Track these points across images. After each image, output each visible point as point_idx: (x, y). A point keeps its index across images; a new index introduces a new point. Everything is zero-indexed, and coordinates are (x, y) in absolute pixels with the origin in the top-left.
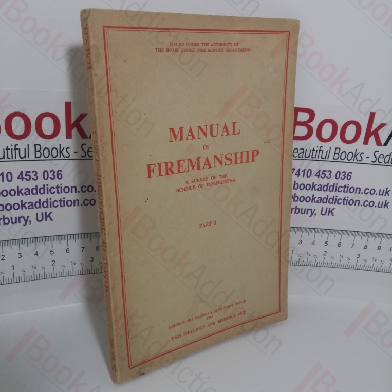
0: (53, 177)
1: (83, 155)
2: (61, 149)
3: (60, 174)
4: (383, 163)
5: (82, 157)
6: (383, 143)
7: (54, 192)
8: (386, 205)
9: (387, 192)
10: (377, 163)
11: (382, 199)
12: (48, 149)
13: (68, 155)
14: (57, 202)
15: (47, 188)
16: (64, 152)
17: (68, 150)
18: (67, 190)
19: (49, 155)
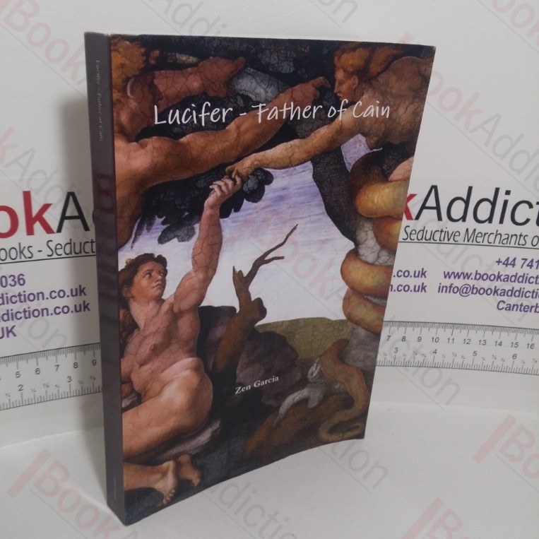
0: (13, 283)
1: (50, 253)
2: (22, 248)
3: (22, 279)
4: (416, 240)
5: (49, 256)
6: (414, 217)
7: (16, 302)
8: (423, 288)
9: (423, 274)
10: (409, 240)
11: (418, 281)
12: (4, 249)
13: (30, 255)
14: (20, 313)
15: (7, 297)
16: (26, 252)
17: (30, 249)
18: (32, 297)
19: (6, 256)
